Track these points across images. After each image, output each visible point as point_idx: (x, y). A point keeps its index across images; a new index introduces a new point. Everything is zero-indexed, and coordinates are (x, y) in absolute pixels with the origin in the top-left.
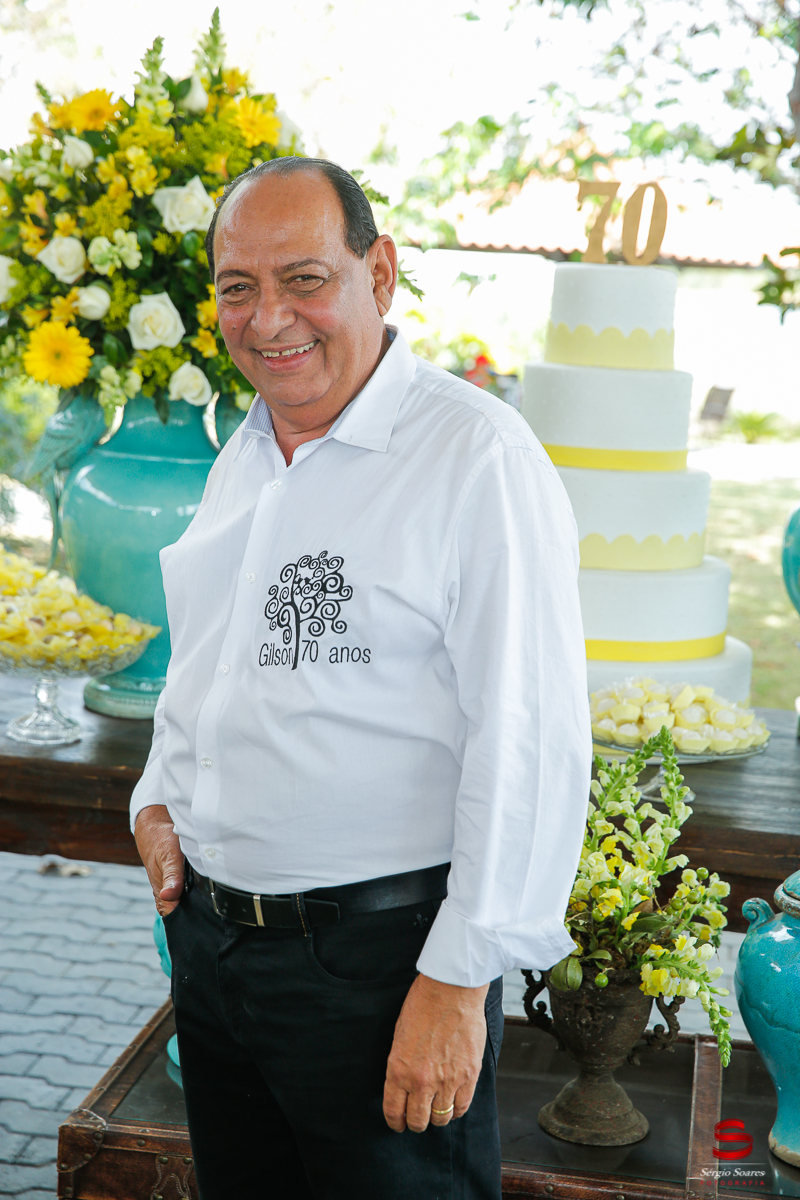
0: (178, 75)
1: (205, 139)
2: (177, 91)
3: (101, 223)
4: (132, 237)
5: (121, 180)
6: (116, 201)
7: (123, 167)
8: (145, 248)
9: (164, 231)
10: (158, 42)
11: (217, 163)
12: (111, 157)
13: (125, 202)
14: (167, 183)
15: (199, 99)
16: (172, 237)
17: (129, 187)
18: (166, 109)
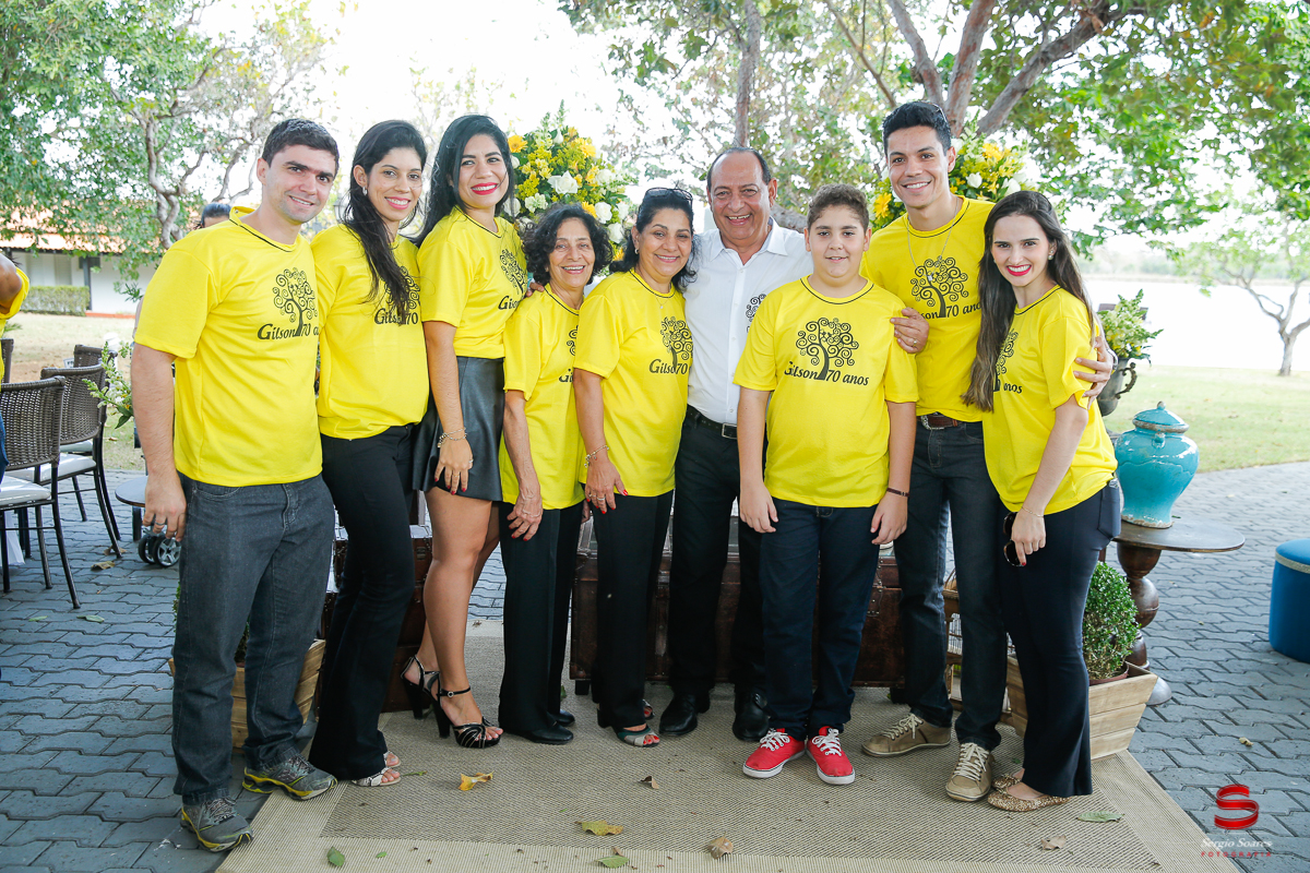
0: (551, 129)
1: (568, 155)
2: (554, 134)
3: (527, 191)
4: (543, 196)
5: (534, 173)
6: (532, 182)
7: (534, 167)
8: (549, 201)
9: (555, 194)
10: (548, 114)
11: (574, 165)
12: (529, 164)
13: (537, 182)
14: (553, 174)
15: (560, 139)
16: (558, 196)
17: (538, 176)
18: (550, 143)
